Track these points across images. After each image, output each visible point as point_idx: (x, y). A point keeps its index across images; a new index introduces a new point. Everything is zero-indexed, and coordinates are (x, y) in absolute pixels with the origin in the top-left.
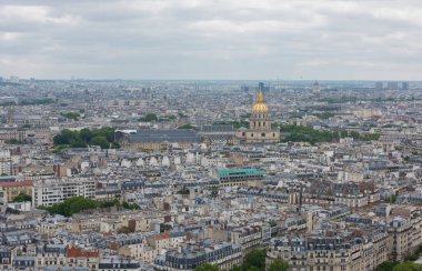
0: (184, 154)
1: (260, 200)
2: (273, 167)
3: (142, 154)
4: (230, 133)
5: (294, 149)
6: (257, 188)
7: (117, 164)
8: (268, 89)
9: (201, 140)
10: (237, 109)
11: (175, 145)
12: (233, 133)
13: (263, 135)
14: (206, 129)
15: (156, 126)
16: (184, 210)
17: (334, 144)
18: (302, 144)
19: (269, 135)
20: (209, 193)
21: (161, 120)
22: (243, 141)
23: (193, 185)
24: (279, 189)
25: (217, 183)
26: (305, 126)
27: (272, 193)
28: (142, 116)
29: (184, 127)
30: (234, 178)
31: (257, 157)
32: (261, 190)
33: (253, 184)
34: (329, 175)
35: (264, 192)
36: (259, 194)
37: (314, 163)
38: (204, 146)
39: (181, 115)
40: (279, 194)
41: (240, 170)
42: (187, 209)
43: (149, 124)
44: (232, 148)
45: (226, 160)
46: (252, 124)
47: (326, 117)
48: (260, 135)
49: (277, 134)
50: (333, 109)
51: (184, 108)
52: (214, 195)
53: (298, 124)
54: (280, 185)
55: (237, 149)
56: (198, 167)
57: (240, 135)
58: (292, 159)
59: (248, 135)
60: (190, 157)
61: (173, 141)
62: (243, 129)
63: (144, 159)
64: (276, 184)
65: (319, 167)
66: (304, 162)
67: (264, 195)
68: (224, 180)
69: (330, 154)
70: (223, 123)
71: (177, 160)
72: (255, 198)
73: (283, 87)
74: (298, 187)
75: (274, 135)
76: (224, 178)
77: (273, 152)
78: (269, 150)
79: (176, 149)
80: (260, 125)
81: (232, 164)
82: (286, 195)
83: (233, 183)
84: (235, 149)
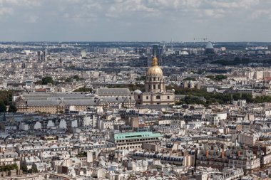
0: (82, 117)
1: (156, 163)
3: (39, 117)
5: (188, 112)
7: (15, 128)
13: (158, 97)
15: (52, 89)
16: (82, 173)
17: (227, 107)
18: (196, 106)
19: (164, 98)
21: (57, 83)
23: (90, 148)
24: (174, 152)
25: (113, 146)
26: (199, 88)
27: (167, 155)
28: (39, 79)
29: (81, 90)
30: (130, 141)
31: (152, 120)
32: (158, 153)
34: (223, 137)
35: (160, 154)
36: (155, 157)
40: (174, 156)
41: (136, 134)
42: (85, 172)
43: (45, 87)
44: (128, 111)
45: (122, 122)
47: (219, 79)
48: (155, 97)
49: (172, 97)
50: (225, 71)
52: (112, 158)
53: (193, 86)
55: (132, 112)
56: (94, 130)
59: (144, 98)
60: (88, 120)
62: (138, 91)
63: (41, 122)
64: (172, 147)
65: (213, 129)
67: (159, 158)
68: (121, 143)
69: (223, 116)
71: (75, 124)
72: (151, 160)
74: (193, 149)
75: (168, 97)
76: (120, 141)
77: (168, 115)
78: (164, 113)
79: (72, 112)
80: (154, 88)
81: (128, 126)
82: (182, 157)
83: (130, 146)
84: (130, 111)
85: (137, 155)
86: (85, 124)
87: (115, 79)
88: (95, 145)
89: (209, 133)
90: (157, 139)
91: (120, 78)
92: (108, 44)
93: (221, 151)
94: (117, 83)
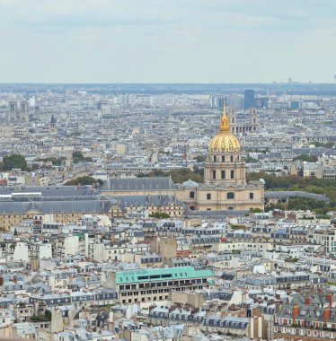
0: (61, 238)
1: (191, 331)
2: (235, 263)
4: (164, 193)
5: (282, 225)
6: (187, 306)
8: (264, 102)
9: (105, 208)
10: (192, 142)
11: (48, 219)
12: (170, 194)
13: (231, 196)
14: (116, 185)
15: (21, 180)
18: (299, 213)
19: (242, 196)
20: (92, 318)
21: (35, 167)
22: (191, 209)
23: (63, 302)
24: (233, 308)
25: (112, 296)
26: (319, 176)
27: (216, 316)
30: (149, 286)
31: (206, 241)
32: (196, 310)
33: (182, 297)
35: (201, 314)
36: (191, 319)
37: (317, 254)
38: (105, 221)
39: (78, 157)
40: (230, 318)
41: (167, 270)
44: (161, 222)
45: (145, 247)
46: (208, 174)
48: (224, 195)
49: (259, 195)
51: (88, 143)
52: (101, 322)
53: (307, 173)
54: (237, 298)
55: (169, 226)
56: (83, 265)
57: (183, 196)
58: (275, 244)
59: (201, 196)
60: (72, 245)
61: (45, 211)
62: (190, 184)
64: (229, 297)
65: (324, 261)
66: (296, 252)
67: (199, 321)
68: (127, 289)
70: (157, 173)
71: (45, 251)
72: (181, 327)
73: (296, 98)
74: (272, 302)
75: (251, 196)
76: (128, 287)
77: (240, 232)
78: (235, 227)
79: (48, 227)
80: (223, 176)
81: (155, 256)
82: (244, 320)
83: (146, 296)
84: (165, 225)
85: (155, 316)
86: (66, 251)
87: (155, 158)
88: (74, 294)
89: (314, 269)
90: (205, 281)
91: (164, 156)
92: (161, 88)
93: (326, 305)
94: (157, 166)
